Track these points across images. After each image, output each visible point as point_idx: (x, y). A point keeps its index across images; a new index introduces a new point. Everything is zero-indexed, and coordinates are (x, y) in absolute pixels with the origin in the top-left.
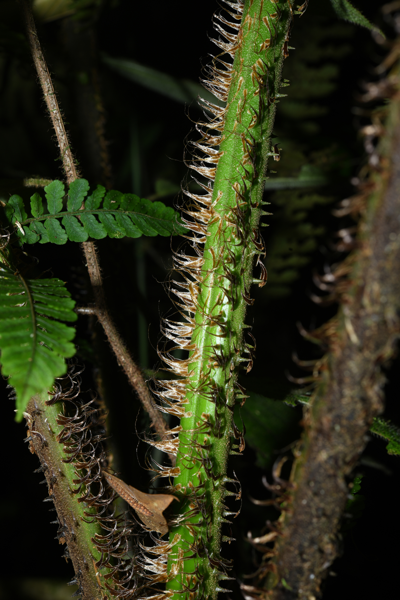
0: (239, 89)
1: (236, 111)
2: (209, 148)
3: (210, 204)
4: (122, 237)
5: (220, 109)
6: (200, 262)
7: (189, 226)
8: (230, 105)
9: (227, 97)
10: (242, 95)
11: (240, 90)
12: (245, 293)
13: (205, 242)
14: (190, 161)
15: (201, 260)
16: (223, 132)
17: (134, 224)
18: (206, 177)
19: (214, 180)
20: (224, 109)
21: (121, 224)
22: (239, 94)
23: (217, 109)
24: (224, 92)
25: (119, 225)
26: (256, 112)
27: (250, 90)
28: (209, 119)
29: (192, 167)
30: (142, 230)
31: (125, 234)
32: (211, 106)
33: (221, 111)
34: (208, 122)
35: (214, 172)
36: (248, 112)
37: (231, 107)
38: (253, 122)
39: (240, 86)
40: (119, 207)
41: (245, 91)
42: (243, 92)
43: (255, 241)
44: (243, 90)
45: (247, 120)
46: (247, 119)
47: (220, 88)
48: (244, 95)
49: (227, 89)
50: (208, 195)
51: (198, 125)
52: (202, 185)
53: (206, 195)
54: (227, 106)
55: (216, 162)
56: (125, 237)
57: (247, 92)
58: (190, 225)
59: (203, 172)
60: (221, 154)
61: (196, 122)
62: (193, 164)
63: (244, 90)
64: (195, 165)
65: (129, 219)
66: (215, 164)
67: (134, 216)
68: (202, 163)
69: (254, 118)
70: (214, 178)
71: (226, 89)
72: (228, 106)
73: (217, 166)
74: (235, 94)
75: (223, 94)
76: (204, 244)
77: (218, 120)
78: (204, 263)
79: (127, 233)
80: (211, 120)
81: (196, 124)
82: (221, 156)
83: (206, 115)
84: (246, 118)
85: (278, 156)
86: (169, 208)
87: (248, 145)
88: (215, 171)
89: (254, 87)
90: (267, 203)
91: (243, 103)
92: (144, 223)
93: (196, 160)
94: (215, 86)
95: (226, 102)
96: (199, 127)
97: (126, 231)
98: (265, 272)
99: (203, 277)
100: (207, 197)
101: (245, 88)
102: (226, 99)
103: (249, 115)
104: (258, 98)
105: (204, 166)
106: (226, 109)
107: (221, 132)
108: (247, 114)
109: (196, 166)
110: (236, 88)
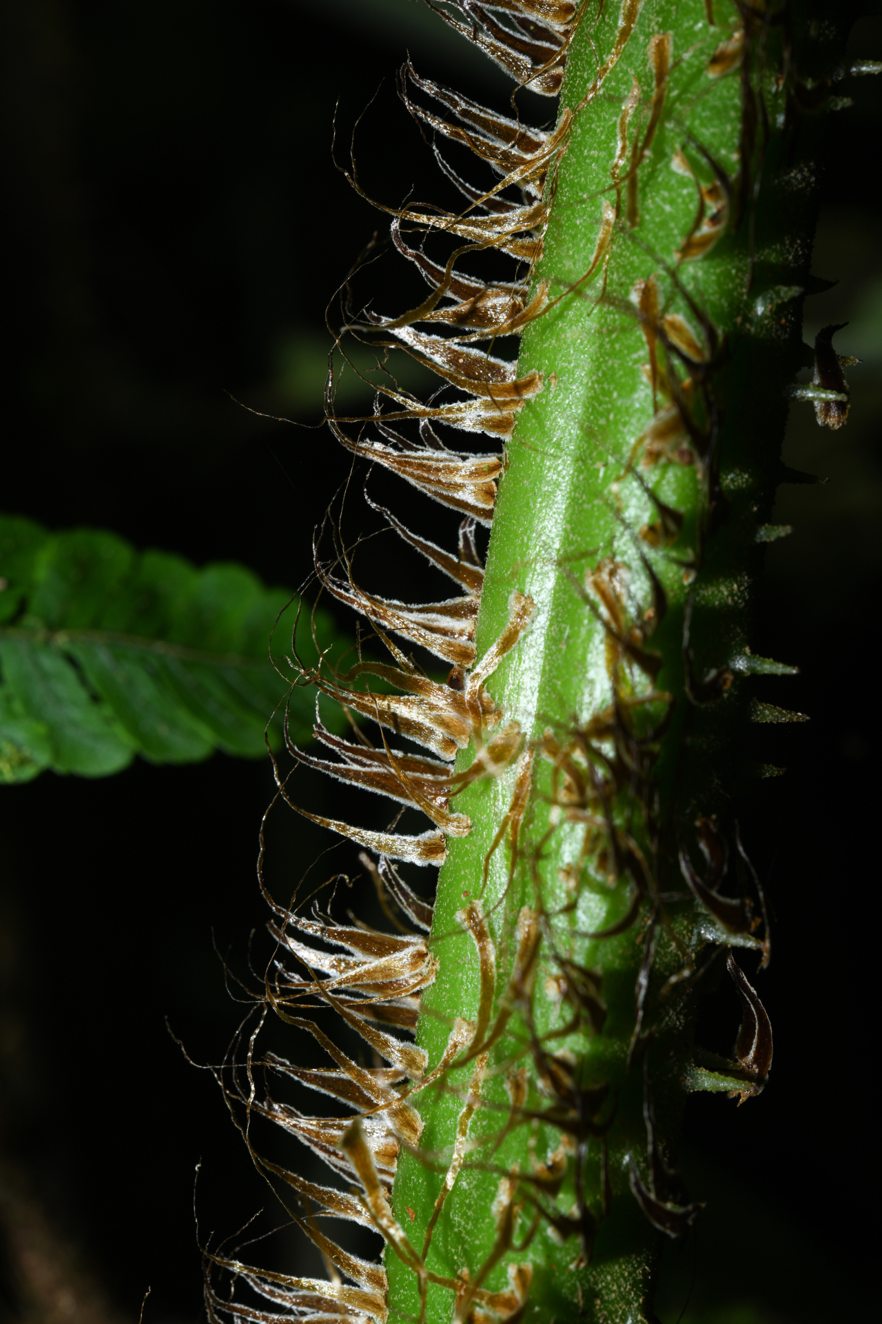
0: (625, 33)
1: (611, 156)
2: (465, 349)
3: (465, 655)
4: (28, 773)
5: (523, 136)
6: (414, 965)
7: (356, 767)
8: (574, 121)
9: (560, 70)
10: (644, 63)
11: (635, 38)
12: (656, 1180)
13: (438, 861)
14: (360, 424)
15: (420, 956)
16: (539, 266)
17: (95, 699)
18: (446, 504)
19: (487, 524)
20: (543, 137)
21: (28, 703)
22: (627, 57)
23: (507, 135)
24: (546, 45)
25: (18, 706)
26: (718, 170)
27: (687, 38)
28: (465, 187)
29: (377, 451)
30: (134, 727)
31: (43, 759)
32: (475, 118)
33: (532, 146)
34: (460, 207)
35: (489, 479)
36: (677, 165)
37: (585, 132)
38: (706, 220)
39: (630, 16)
40: (22, 608)
41: (660, 46)
42: (651, 50)
43: (714, 893)
44: (648, 36)
45: (668, 208)
46: (672, 202)
47: (525, 23)
48: (652, 65)
49: (562, 29)
50: (458, 600)
51: (405, 224)
52: (427, 548)
53: (449, 602)
54: (560, 121)
55: (502, 425)
56: (47, 776)
57: (670, 49)
58: (364, 765)
59: (429, 481)
60: (530, 384)
61: (395, 208)
62: (377, 438)
63: (654, 41)
64: (385, 442)
65: (70, 674)
66: (493, 435)
67: (100, 658)
68: (425, 428)
69: (709, 202)
70: (489, 514)
71: (557, 27)
72: (568, 124)
73: (506, 451)
74: (607, 58)
75: (539, 57)
76: (433, 871)
77: (515, 195)
78: (433, 979)
79: (57, 752)
80: (479, 197)
81: (391, 218)
82: (529, 395)
83: (446, 168)
84: (664, 200)
85: (841, 405)
86: (278, 599)
87: (677, 362)
88: (496, 475)
89: (711, 22)
90: (780, 669)
91: (648, 114)
92: (146, 689)
93: (395, 416)
94: (495, 13)
95: (555, 101)
96: (412, 234)
97: (54, 739)
98: (763, 1025)
99: (425, 1053)
100: (454, 612)
101: (661, 26)
102: (557, 80)
103: (682, 183)
104: (735, 83)
105: (437, 447)
106: (557, 141)
107: (525, 267)
108: (672, 173)
109: (395, 447)
110: (612, 28)
